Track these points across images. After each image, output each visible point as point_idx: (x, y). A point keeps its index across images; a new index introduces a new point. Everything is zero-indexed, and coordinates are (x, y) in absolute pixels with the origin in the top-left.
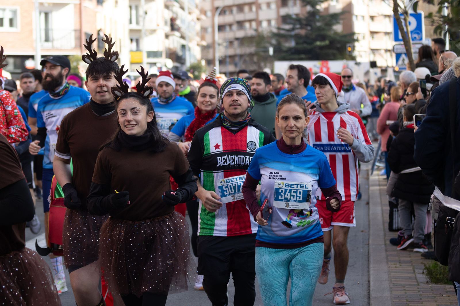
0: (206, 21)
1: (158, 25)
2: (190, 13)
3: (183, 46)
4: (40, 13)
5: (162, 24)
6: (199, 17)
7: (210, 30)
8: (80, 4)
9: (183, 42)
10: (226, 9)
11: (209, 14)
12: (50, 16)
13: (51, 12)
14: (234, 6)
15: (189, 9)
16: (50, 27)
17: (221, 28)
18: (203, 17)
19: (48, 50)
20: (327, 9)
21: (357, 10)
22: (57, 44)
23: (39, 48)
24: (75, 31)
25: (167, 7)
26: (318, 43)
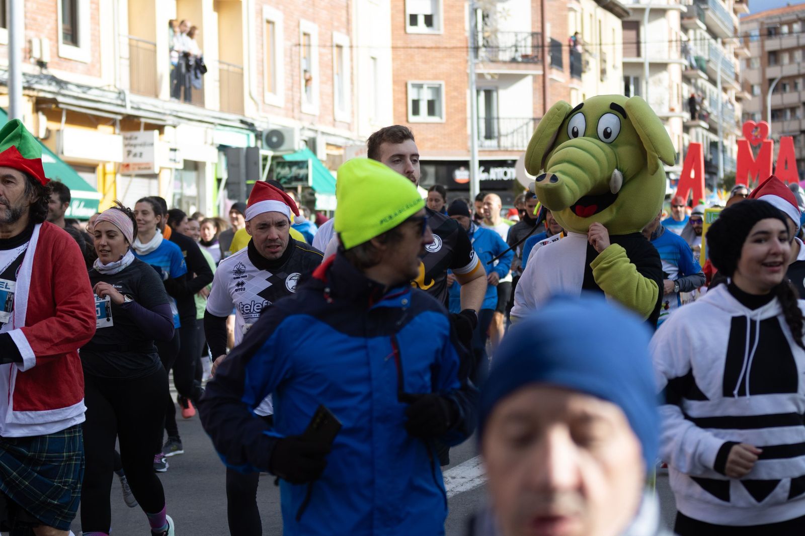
0: (753, 102)
1: (672, 110)
2: (725, 90)
3: (714, 145)
4: (478, 92)
5: (678, 108)
6: (740, 95)
7: (758, 117)
8: (544, 76)
9: (713, 137)
10: (786, 82)
11: (757, 90)
12: (495, 94)
13: (497, 89)
14: (799, 76)
15: (723, 82)
16: (495, 114)
17: (777, 114)
18: (747, 96)
19: (491, 152)
22: (505, 142)
23: (476, 149)
24: (534, 119)
25: (686, 79)
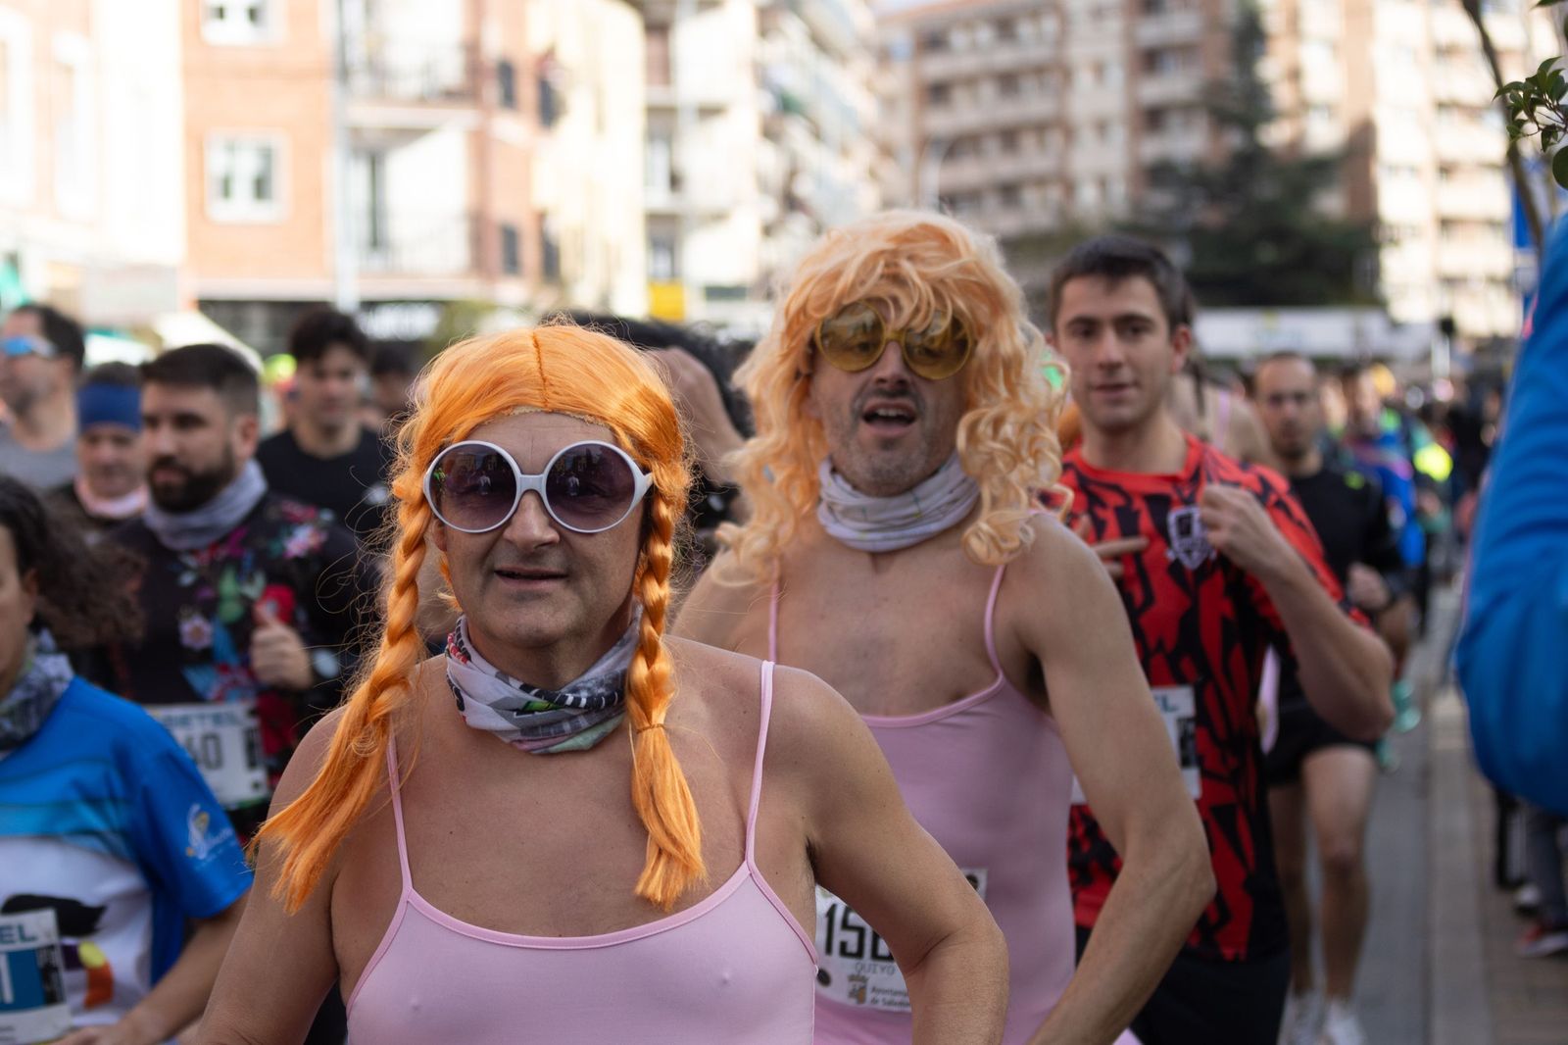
4: (353, 158)
5: (750, 191)
6: (876, 168)
13: (389, 150)
14: (987, 132)
18: (887, 168)
21: (1394, 145)
22: (406, 259)
24: (468, 216)
25: (769, 133)
26: (1267, 254)
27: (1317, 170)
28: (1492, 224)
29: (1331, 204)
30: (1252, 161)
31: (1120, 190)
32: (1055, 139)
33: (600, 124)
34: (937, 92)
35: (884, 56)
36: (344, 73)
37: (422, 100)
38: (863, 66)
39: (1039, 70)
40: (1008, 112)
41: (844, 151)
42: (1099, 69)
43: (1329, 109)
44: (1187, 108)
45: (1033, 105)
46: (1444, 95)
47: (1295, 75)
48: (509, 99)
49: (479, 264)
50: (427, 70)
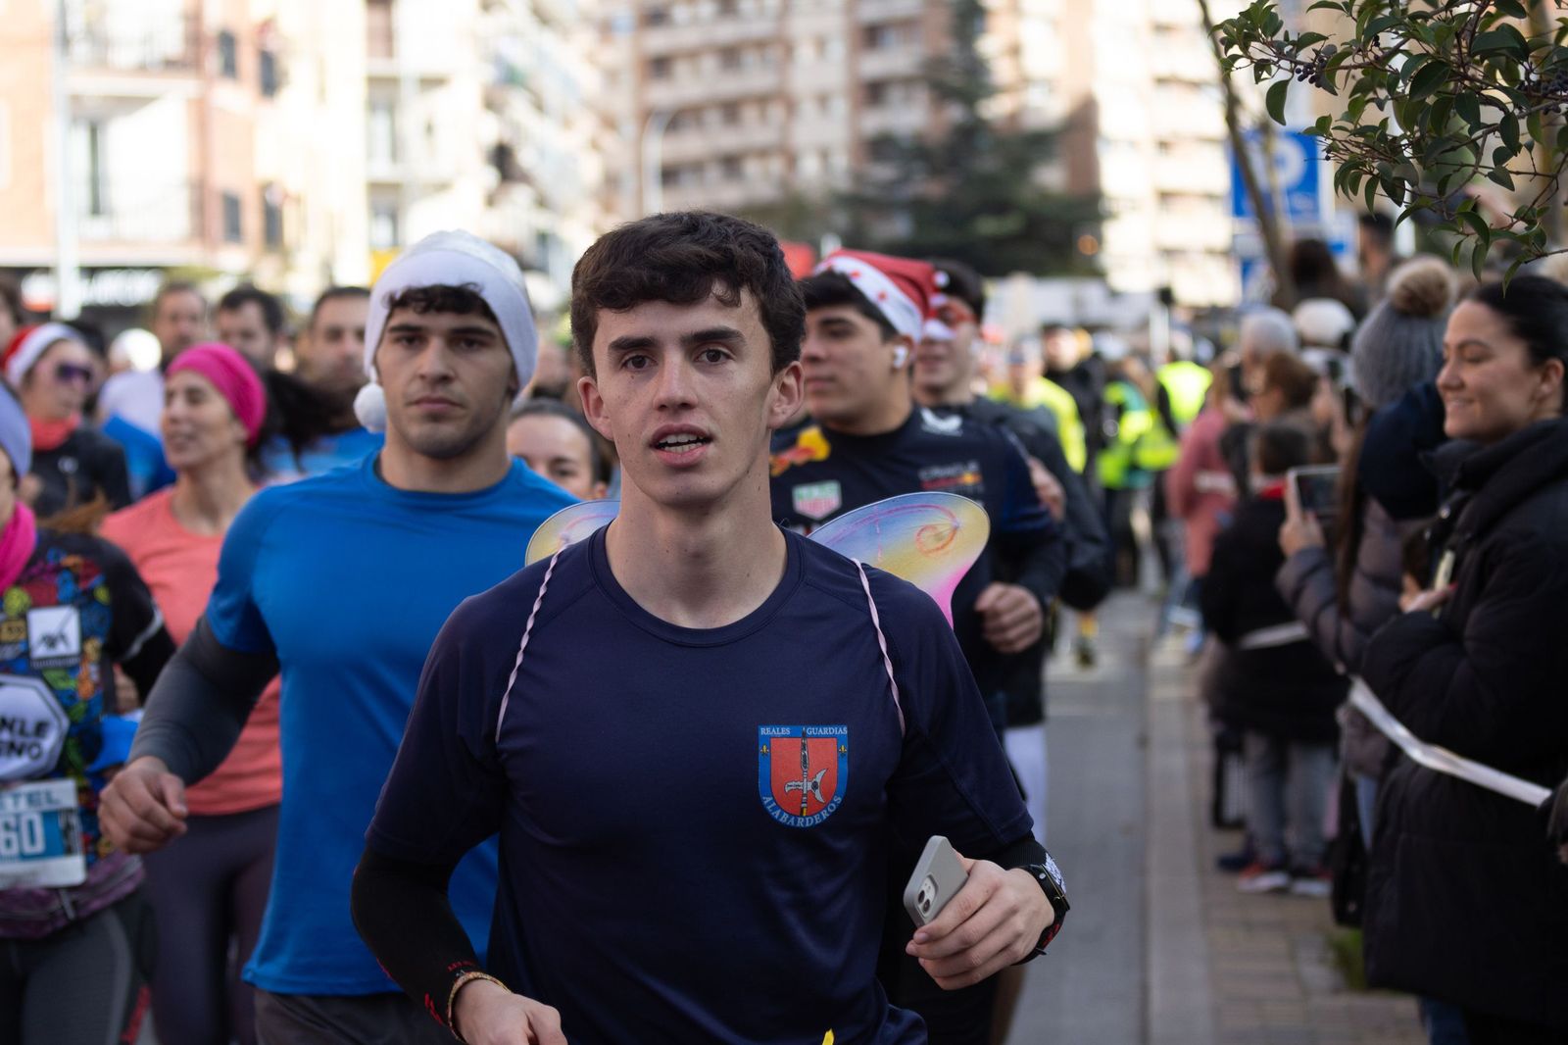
3: (540, 235)
4: (75, 124)
5: (474, 160)
6: (597, 139)
7: (629, 184)
8: (204, 100)
9: (543, 221)
13: (109, 119)
14: (709, 104)
17: (670, 175)
18: (609, 141)
20: (1013, 117)
21: (1110, 121)
22: (125, 226)
23: (67, 237)
24: (190, 184)
25: (491, 104)
26: (988, 226)
27: (1038, 144)
28: (1210, 197)
29: (1051, 177)
30: (971, 133)
31: (841, 161)
32: (776, 112)
33: (322, 93)
34: (659, 66)
35: (606, 29)
36: (65, 41)
37: (142, 69)
38: (585, 39)
39: (761, 44)
40: (730, 85)
41: (566, 123)
42: (821, 44)
43: (1050, 85)
44: (907, 81)
45: (755, 78)
46: (1164, 71)
47: (1015, 51)
48: (230, 68)
49: (200, 232)
50: (147, 40)
